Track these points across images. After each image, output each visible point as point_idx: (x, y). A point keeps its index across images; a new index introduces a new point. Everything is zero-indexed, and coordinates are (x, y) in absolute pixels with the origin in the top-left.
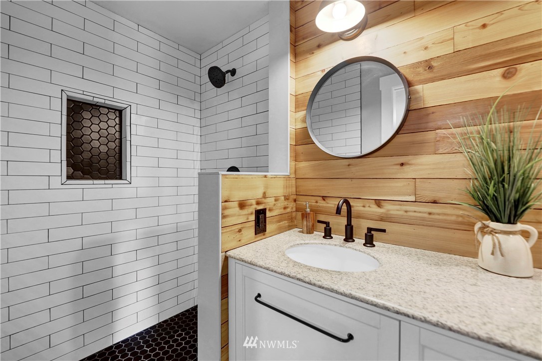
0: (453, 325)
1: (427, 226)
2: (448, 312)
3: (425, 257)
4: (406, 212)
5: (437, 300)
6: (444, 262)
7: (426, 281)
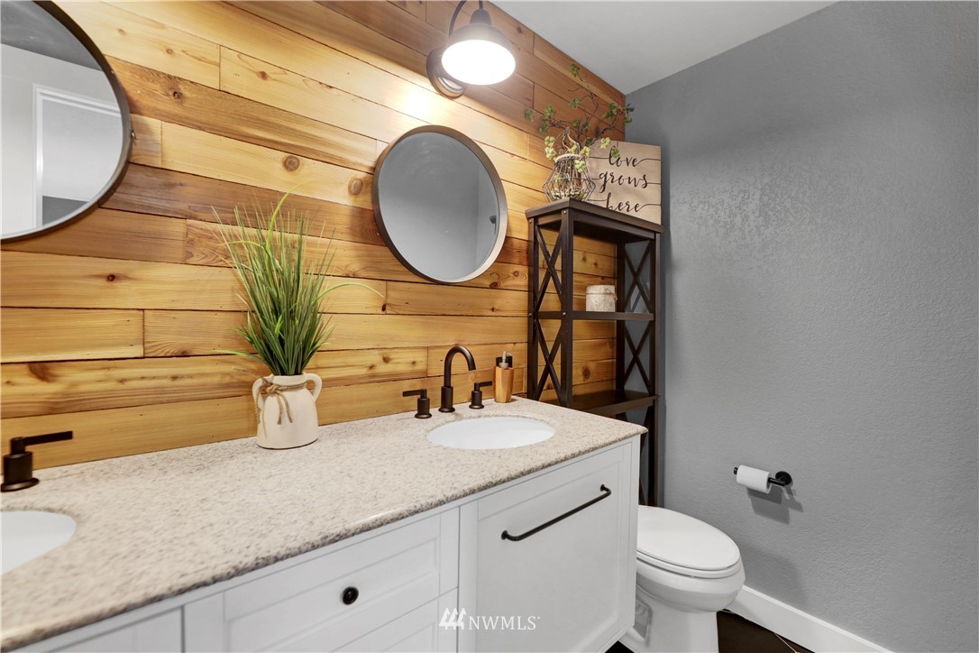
0: (278, 549)
1: (168, 402)
2: (263, 536)
3: (174, 463)
4: (122, 381)
5: (236, 526)
6: (211, 460)
7: (201, 505)
